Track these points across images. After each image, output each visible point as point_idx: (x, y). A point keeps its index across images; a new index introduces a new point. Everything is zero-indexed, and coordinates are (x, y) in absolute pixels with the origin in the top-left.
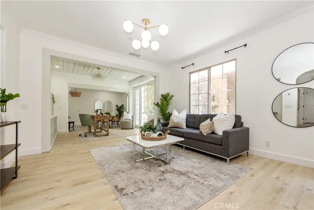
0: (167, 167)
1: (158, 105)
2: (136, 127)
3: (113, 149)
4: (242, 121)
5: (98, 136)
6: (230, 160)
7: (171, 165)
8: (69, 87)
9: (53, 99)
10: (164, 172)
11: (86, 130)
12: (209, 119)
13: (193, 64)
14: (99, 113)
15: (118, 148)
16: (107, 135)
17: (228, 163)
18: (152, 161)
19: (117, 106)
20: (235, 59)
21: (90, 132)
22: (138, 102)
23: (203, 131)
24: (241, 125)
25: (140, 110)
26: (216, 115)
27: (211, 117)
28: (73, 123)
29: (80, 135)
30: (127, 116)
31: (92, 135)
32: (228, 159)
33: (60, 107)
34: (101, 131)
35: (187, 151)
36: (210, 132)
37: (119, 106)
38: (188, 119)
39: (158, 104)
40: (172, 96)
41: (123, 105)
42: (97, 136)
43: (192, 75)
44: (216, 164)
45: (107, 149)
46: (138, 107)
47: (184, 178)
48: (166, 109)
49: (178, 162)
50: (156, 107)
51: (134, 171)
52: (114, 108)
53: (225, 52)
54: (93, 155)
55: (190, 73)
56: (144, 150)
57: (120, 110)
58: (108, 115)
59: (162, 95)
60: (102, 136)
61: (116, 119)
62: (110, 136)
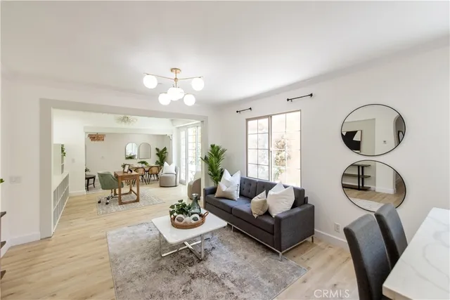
0: (200, 267)
1: (206, 160)
2: (181, 182)
3: (138, 230)
4: (306, 196)
5: (124, 203)
6: (283, 254)
7: (206, 263)
8: (86, 133)
9: (63, 151)
10: (193, 277)
11: (108, 193)
12: (264, 192)
13: (250, 109)
14: (126, 170)
15: (144, 228)
16: (137, 201)
17: (280, 259)
18: (183, 254)
19: (157, 149)
20: (300, 110)
22: (183, 148)
24: (305, 201)
25: (187, 158)
26: (275, 184)
27: (268, 187)
28: (94, 178)
29: (99, 202)
30: (168, 168)
31: (115, 202)
32: (281, 253)
33: (73, 161)
34: (130, 194)
35: (236, 234)
36: (262, 213)
37: (161, 149)
38: (243, 184)
39: (206, 158)
41: (165, 149)
42: (121, 203)
43: (250, 122)
44: (265, 259)
45: (130, 230)
46: (183, 156)
47: (216, 287)
48: (217, 167)
49: (218, 256)
50: (204, 162)
51: (155, 274)
52: (154, 152)
53: (288, 100)
54: (109, 243)
55: (247, 120)
57: (162, 156)
58: (144, 165)
59: (213, 146)
60: (130, 202)
61: (155, 170)
62: (141, 203)
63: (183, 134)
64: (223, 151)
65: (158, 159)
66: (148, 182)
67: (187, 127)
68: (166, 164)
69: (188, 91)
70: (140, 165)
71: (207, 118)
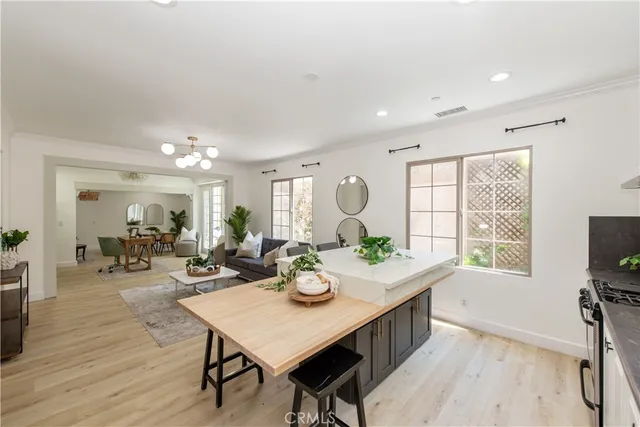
1: (230, 223)
3: (152, 289)
5: (133, 271)
8: (77, 190)
11: (111, 261)
12: (277, 248)
13: (275, 170)
14: (133, 234)
15: (160, 287)
16: (149, 268)
19: (173, 213)
21: (119, 264)
22: (206, 211)
25: (211, 223)
26: (286, 243)
28: (84, 247)
29: (100, 271)
30: (188, 235)
31: (121, 270)
34: (138, 262)
37: (177, 212)
38: (264, 244)
39: (230, 220)
41: (183, 212)
42: (129, 271)
43: (275, 184)
45: (145, 289)
46: (206, 220)
50: (227, 225)
52: (167, 217)
53: (303, 166)
55: (273, 181)
56: (195, 288)
57: (180, 220)
58: (154, 232)
59: (238, 208)
60: (139, 270)
61: (169, 238)
62: (153, 270)
63: (206, 194)
64: (249, 213)
65: (173, 225)
66: (159, 253)
67: (212, 186)
68: (184, 230)
69: (205, 157)
70: (149, 232)
71: (231, 177)
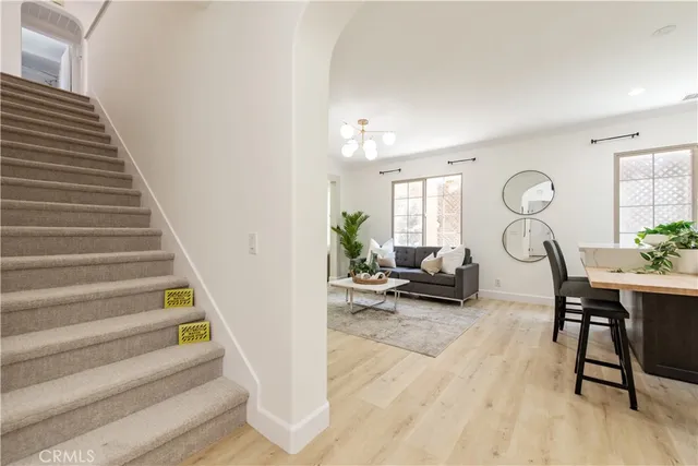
1: (338, 230)
4: (471, 256)
12: (433, 253)
13: (400, 170)
17: (461, 306)
20: (461, 174)
23: (429, 270)
24: (471, 260)
26: (440, 248)
27: (435, 250)
32: (462, 302)
36: (437, 270)
39: (339, 228)
40: (366, 217)
43: (397, 187)
53: (449, 162)
55: (393, 183)
71: (338, 178)
